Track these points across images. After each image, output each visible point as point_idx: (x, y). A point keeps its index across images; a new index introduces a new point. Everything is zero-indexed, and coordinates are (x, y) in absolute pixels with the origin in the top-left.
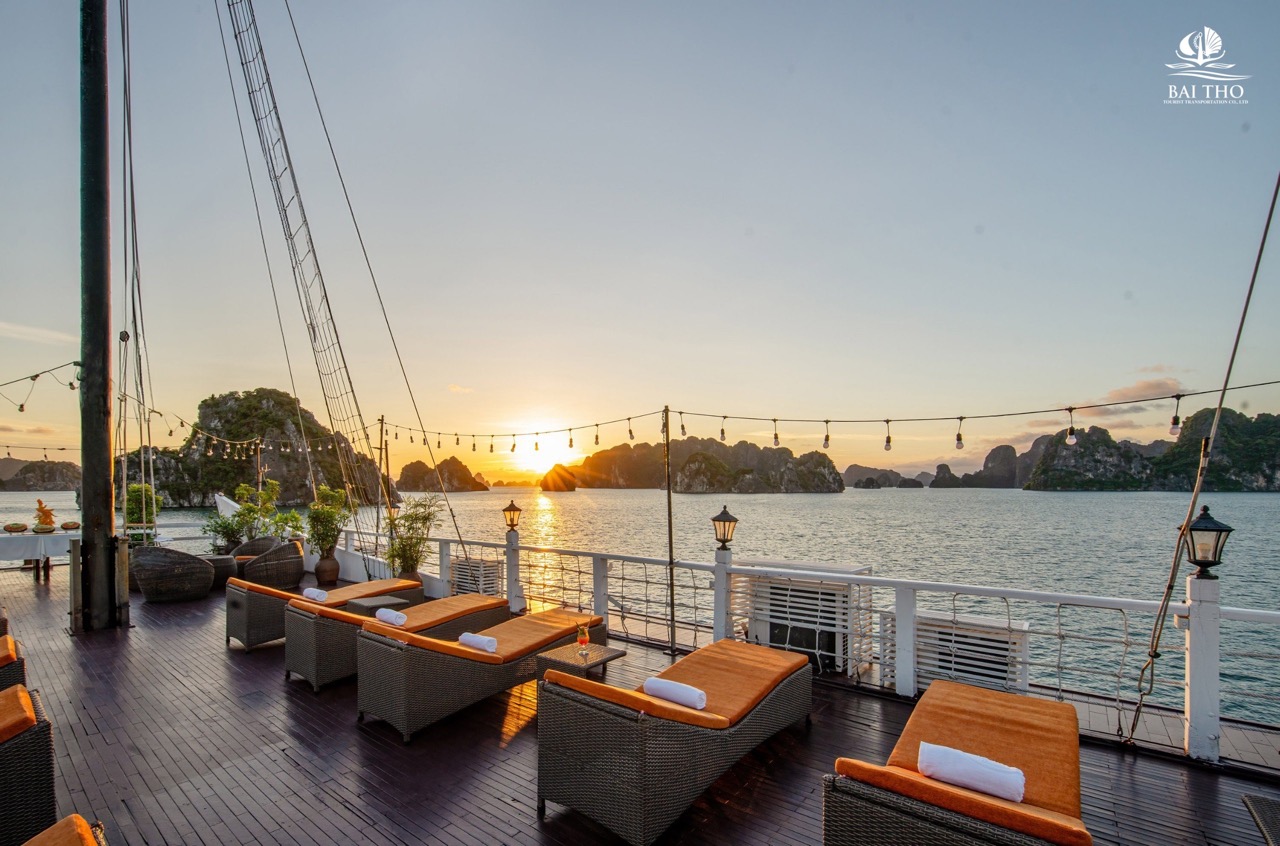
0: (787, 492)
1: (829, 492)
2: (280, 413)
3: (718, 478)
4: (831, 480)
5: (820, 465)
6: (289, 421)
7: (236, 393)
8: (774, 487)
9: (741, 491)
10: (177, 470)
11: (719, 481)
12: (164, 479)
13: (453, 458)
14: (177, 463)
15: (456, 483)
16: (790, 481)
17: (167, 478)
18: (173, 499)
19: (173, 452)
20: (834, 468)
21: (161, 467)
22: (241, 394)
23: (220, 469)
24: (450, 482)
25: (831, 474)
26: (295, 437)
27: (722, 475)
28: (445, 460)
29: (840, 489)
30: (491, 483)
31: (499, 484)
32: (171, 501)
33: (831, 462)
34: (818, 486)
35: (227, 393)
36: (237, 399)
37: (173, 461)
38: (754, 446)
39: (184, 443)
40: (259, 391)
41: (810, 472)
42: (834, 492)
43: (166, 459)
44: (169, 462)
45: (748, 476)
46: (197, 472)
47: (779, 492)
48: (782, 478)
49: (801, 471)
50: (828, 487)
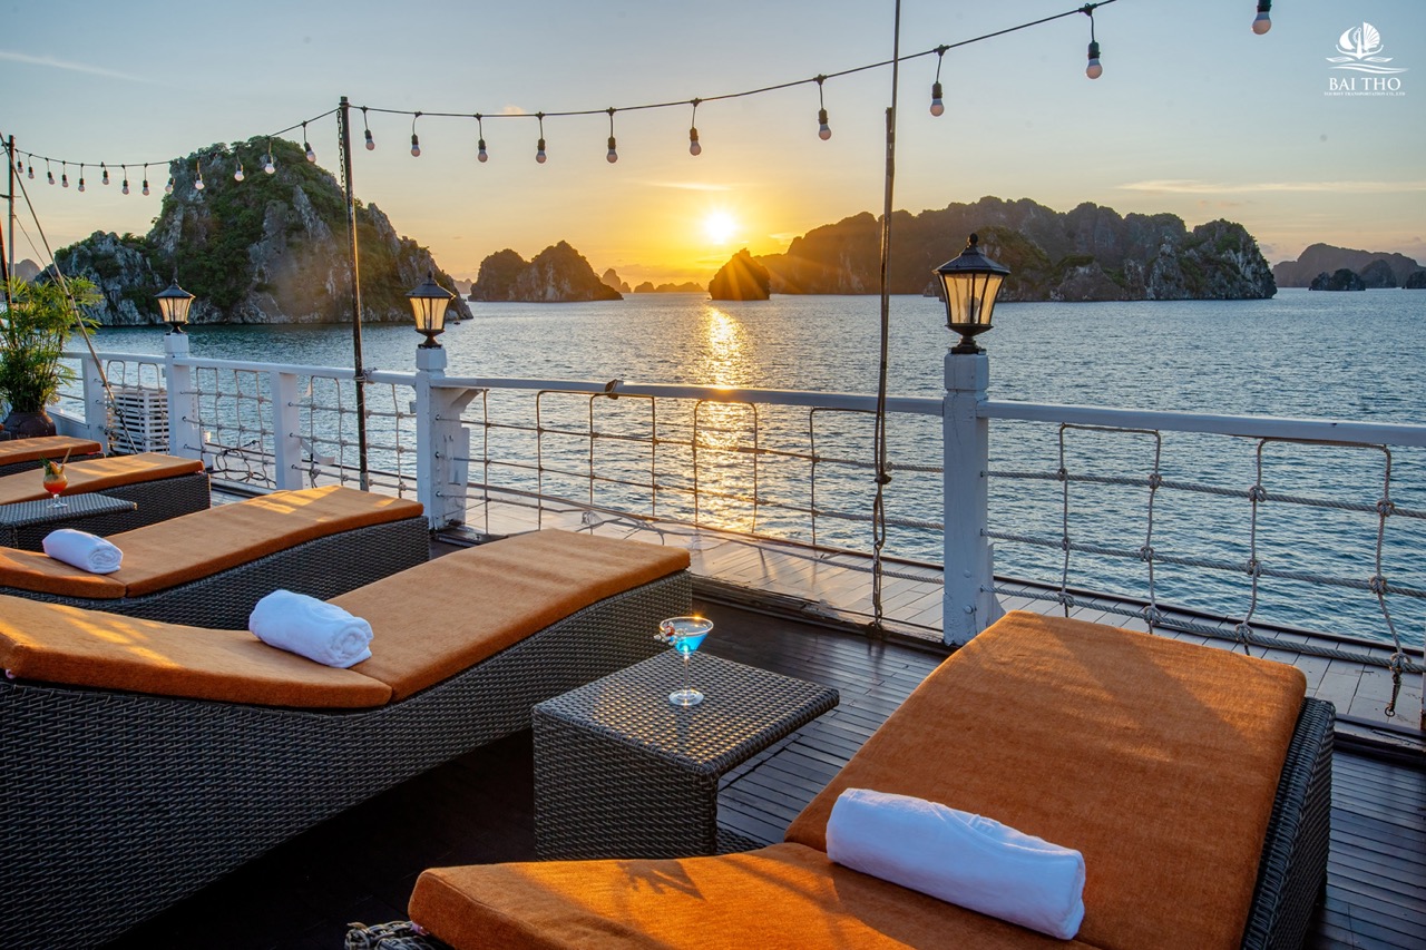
0: (1159, 297)
1: (1245, 298)
2: (286, 177)
3: (1027, 272)
4: (1249, 275)
5: (1226, 247)
6: (299, 189)
7: (222, 145)
8: (1134, 290)
9: (1069, 298)
10: (144, 268)
11: (1025, 280)
12: (127, 282)
13: (563, 245)
14: (144, 257)
15: (567, 287)
16: (1165, 278)
17: (131, 281)
18: (140, 313)
19: (138, 241)
20: (1256, 251)
21: (122, 263)
22: (229, 147)
23: (203, 266)
24: (558, 287)
25: (1249, 263)
26: (308, 213)
27: (1033, 268)
28: (550, 249)
29: (1268, 291)
30: (633, 287)
31: (645, 288)
32: (138, 317)
33: (1250, 240)
34: (1222, 286)
35: (210, 146)
36: (224, 155)
37: (138, 254)
38: (1108, 212)
39: (153, 226)
40: (256, 141)
41: (1208, 261)
42: (1253, 298)
43: (130, 252)
44: (134, 256)
45: (1081, 270)
46: (172, 271)
47: (1143, 298)
48: (1149, 272)
49: (1189, 259)
50: (1242, 288)
